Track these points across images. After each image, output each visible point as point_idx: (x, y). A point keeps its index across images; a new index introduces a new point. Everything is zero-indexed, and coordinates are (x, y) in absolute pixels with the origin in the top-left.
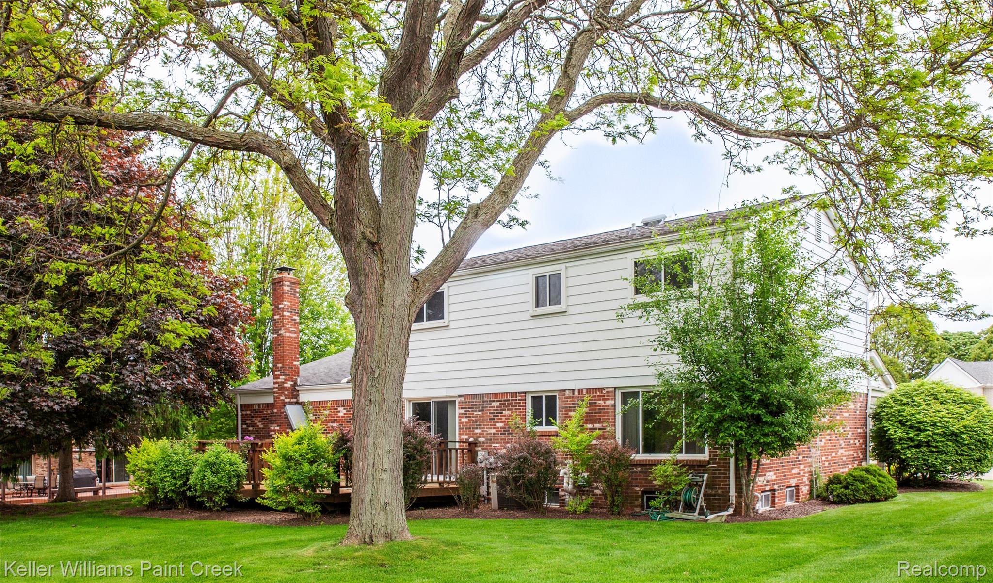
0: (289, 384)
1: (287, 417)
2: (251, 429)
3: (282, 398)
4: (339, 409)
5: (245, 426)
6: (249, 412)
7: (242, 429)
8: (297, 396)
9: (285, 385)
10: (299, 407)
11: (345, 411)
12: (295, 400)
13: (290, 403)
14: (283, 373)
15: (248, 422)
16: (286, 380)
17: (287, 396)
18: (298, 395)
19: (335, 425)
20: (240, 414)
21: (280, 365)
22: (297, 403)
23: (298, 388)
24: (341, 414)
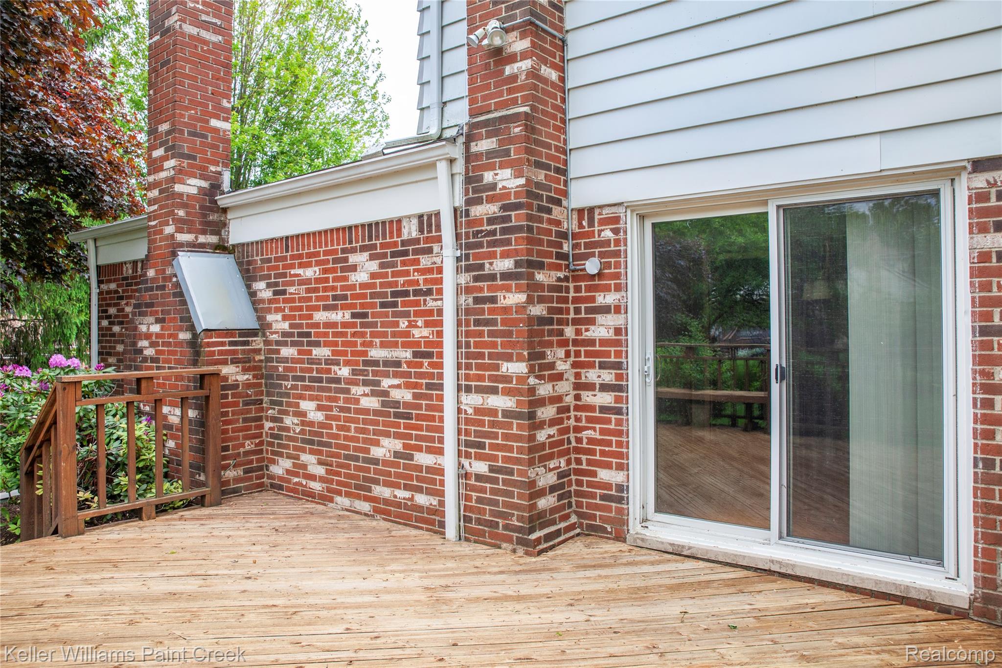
0: (192, 186)
1: (180, 294)
2: (116, 329)
3: (169, 230)
4: (353, 259)
5: (105, 323)
6: (113, 286)
7: (100, 329)
8: (219, 228)
9: (178, 188)
10: (226, 262)
11: (374, 266)
12: (213, 239)
13: (195, 247)
14: (173, 151)
15: (112, 311)
16: (179, 171)
17: (183, 225)
18: (225, 225)
19: (337, 316)
20: (95, 291)
21: (164, 127)
22: (221, 248)
23: (223, 201)
24: (360, 277)
